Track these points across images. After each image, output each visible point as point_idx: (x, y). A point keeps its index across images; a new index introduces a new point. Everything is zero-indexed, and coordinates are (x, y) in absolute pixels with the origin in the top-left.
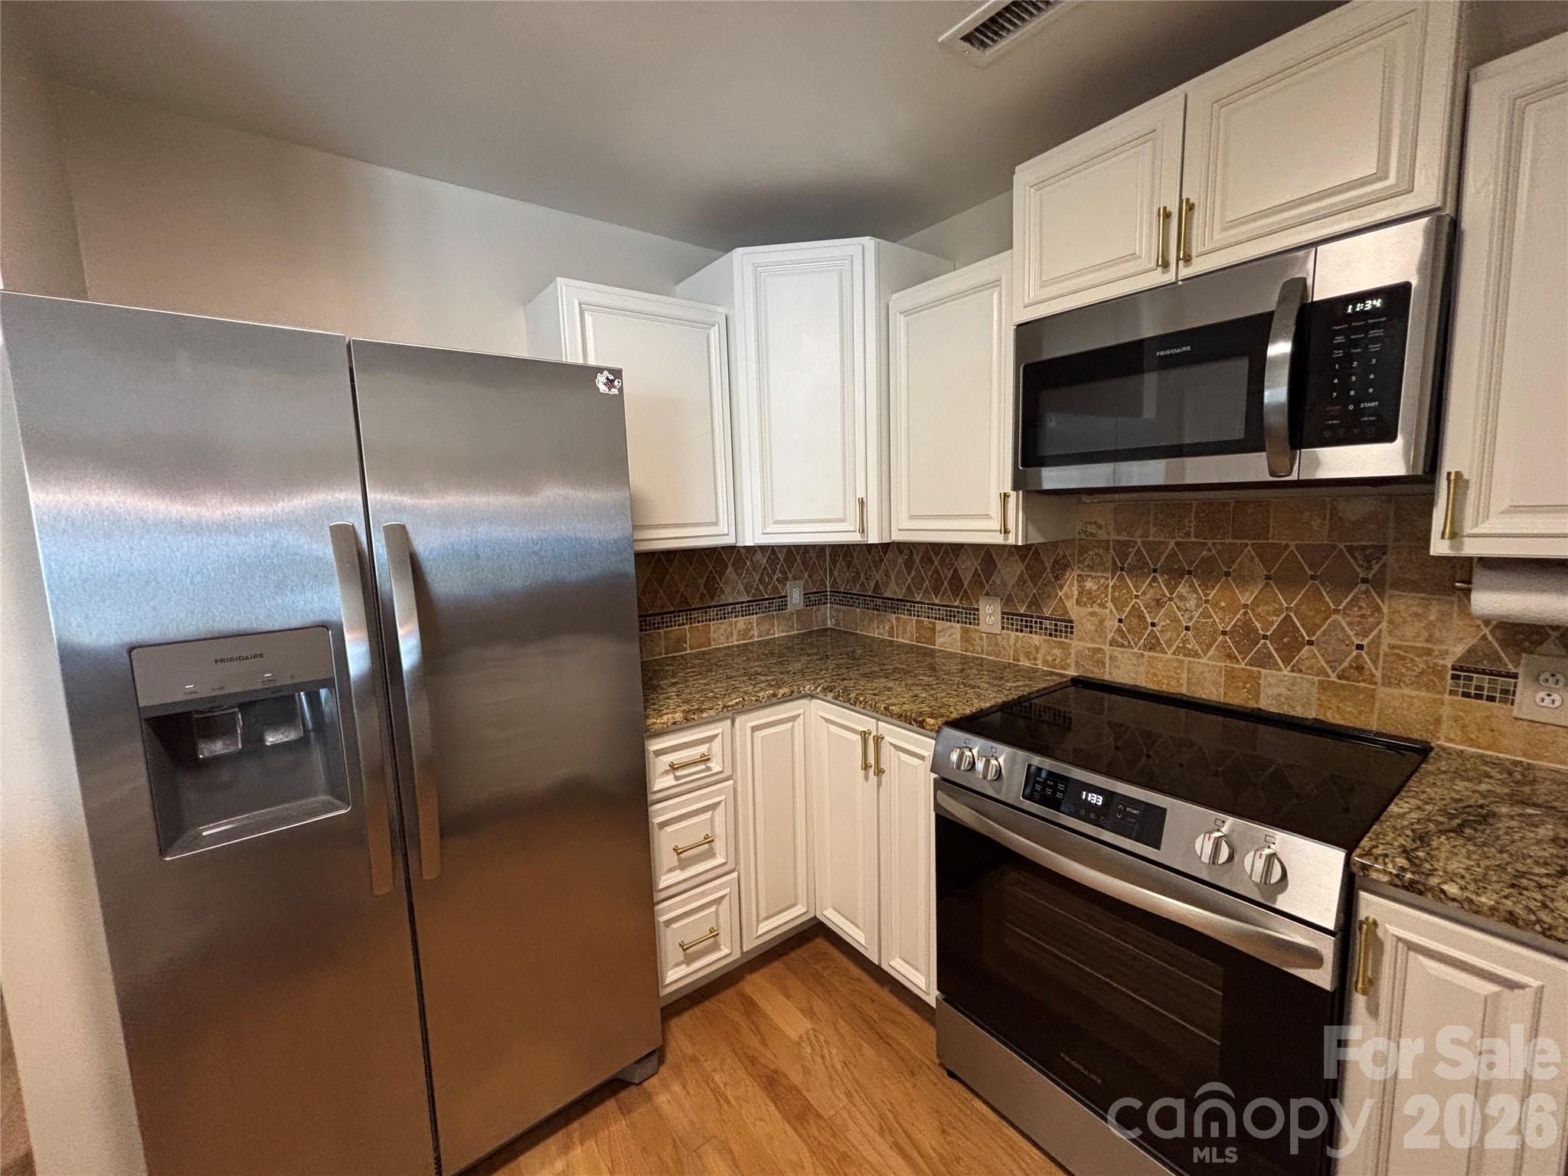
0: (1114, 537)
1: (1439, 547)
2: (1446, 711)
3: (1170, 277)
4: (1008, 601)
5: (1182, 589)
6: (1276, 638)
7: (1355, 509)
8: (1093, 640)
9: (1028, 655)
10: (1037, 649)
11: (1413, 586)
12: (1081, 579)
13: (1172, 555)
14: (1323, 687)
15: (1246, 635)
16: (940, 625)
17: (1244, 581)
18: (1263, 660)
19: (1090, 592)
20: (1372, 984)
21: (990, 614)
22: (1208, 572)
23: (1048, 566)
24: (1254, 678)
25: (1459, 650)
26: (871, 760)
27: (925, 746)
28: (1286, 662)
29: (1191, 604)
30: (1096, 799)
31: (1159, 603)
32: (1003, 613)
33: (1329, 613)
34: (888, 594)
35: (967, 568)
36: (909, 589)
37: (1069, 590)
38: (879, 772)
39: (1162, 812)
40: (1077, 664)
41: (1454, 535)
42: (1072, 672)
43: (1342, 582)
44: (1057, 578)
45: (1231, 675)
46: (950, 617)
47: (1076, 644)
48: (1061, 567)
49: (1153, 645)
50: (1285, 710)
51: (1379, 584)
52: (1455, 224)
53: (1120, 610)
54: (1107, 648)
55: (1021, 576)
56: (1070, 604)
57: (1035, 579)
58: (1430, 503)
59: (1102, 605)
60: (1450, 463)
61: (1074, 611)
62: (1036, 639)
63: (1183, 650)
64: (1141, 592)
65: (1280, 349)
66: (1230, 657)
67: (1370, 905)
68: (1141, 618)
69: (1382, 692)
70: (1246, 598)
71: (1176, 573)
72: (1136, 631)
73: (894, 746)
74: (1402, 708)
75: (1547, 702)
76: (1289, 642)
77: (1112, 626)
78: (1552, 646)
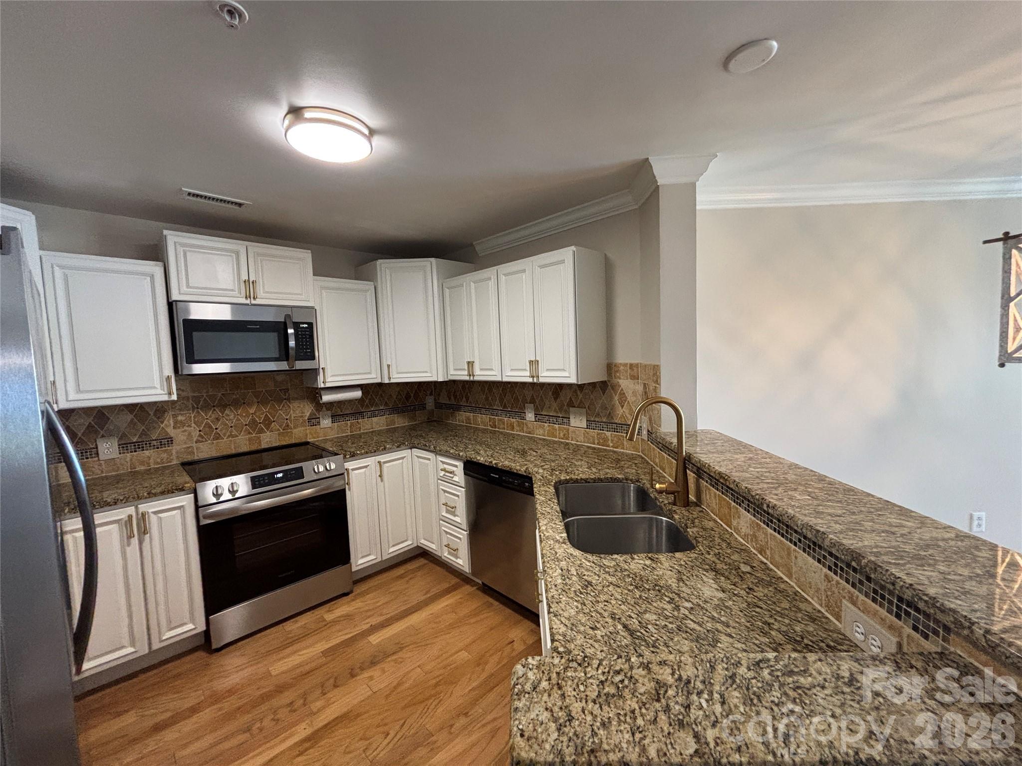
0: (191, 394)
1: (319, 385)
2: (308, 432)
4: (122, 437)
5: (227, 412)
6: (263, 423)
7: (280, 378)
8: (185, 443)
9: (142, 463)
10: (149, 458)
11: (297, 399)
12: (175, 416)
13: (221, 399)
14: (279, 434)
15: (253, 424)
17: (250, 405)
18: (261, 431)
19: (181, 422)
20: (348, 484)
21: (107, 448)
22: (237, 404)
23: (152, 413)
24: (259, 438)
25: (308, 414)
27: (185, 500)
28: (268, 430)
29: (232, 417)
31: (218, 419)
32: (119, 445)
33: (277, 411)
35: (80, 424)
37: (168, 425)
39: (301, 468)
40: (178, 457)
41: (321, 382)
42: (175, 462)
43: (280, 400)
44: (158, 418)
45: (250, 440)
47: (175, 449)
48: (161, 412)
49: (218, 437)
50: (270, 446)
51: (288, 399)
53: (199, 426)
54: (194, 445)
55: (132, 420)
56: (169, 429)
57: (142, 421)
58: (318, 375)
59: (189, 426)
60: (322, 365)
61: (171, 432)
62: (147, 453)
63: (231, 436)
64: (208, 417)
65: (291, 330)
66: (250, 433)
68: (210, 427)
69: (295, 431)
70: (252, 411)
71: (223, 406)
72: (209, 433)
73: (155, 513)
74: (299, 434)
75: (326, 422)
76: (268, 423)
77: (195, 434)
78: (324, 409)
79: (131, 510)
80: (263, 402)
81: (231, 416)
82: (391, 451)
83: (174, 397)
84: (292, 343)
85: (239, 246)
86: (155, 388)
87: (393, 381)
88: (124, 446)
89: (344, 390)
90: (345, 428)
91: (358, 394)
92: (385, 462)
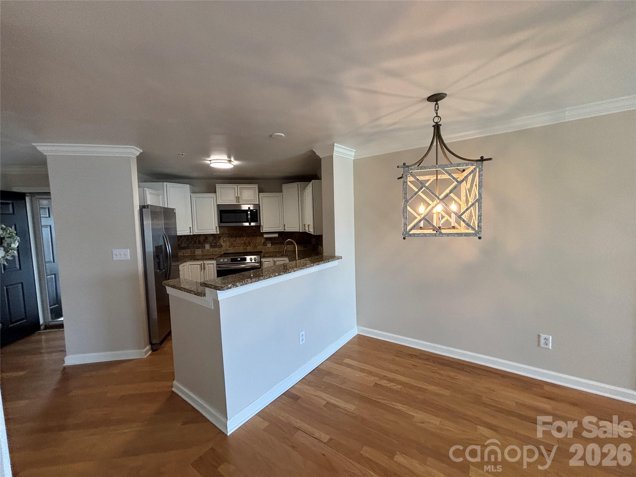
0: (228, 232)
1: (261, 231)
2: (263, 248)
3: (237, 204)
4: (211, 244)
5: (237, 239)
6: (248, 243)
8: (225, 247)
10: (217, 250)
11: (259, 236)
12: (223, 239)
14: (253, 248)
15: (245, 243)
16: (196, 250)
17: (244, 237)
18: (247, 246)
19: (225, 241)
20: (262, 266)
21: (207, 246)
25: (263, 242)
26: (203, 268)
27: (214, 262)
28: (249, 246)
30: (239, 259)
31: (234, 241)
33: (253, 239)
34: (182, 246)
35: (202, 239)
36: (188, 244)
37: (221, 241)
38: (204, 269)
39: (246, 258)
40: (223, 251)
41: (262, 230)
42: (223, 253)
43: (253, 236)
44: (219, 239)
46: (199, 248)
47: (223, 248)
48: (220, 237)
49: (234, 247)
51: (256, 236)
52: (259, 205)
53: (229, 242)
54: (228, 248)
55: (213, 239)
56: (222, 243)
57: (215, 240)
58: (260, 228)
59: (227, 242)
60: (261, 224)
62: (216, 249)
64: (232, 240)
65: (249, 213)
66: (244, 246)
67: (262, 260)
68: (232, 243)
69: (258, 247)
70: (245, 239)
71: (236, 237)
72: (232, 245)
73: (207, 264)
74: (260, 248)
75: (269, 245)
76: (249, 243)
77: (228, 245)
78: (269, 240)
79: (202, 262)
80: (248, 236)
81: (239, 240)
82: (279, 257)
83: (218, 233)
84: (249, 217)
85: (235, 186)
86: (213, 230)
87: (286, 231)
88: (211, 246)
89: (273, 233)
90: (277, 248)
91: (277, 235)
92: (277, 261)
